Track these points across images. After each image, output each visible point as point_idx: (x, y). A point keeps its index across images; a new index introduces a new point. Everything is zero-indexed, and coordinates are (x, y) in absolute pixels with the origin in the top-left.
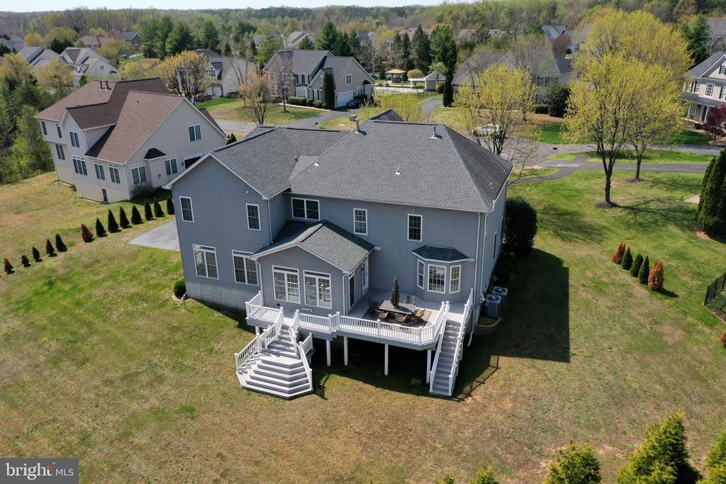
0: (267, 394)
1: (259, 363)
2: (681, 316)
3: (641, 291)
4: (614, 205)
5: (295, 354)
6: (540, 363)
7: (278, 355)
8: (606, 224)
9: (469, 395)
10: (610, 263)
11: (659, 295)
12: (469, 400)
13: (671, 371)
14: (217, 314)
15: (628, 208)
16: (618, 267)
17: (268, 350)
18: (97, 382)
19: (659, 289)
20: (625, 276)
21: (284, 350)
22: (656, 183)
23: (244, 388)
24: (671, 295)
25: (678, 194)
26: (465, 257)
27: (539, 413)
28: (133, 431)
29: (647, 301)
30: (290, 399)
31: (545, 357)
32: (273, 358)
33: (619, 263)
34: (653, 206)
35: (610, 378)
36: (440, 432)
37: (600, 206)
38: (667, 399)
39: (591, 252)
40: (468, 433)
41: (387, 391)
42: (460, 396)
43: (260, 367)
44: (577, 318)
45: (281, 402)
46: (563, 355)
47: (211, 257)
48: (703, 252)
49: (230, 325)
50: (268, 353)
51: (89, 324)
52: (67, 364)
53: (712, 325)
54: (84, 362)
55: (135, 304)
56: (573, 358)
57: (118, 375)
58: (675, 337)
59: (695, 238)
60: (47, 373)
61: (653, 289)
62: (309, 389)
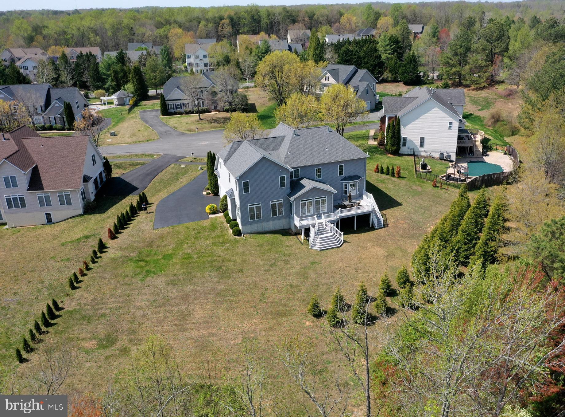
0: (331, 248)
1: (319, 239)
2: (414, 183)
3: (395, 179)
5: (329, 231)
6: (395, 208)
7: (323, 234)
9: (387, 224)
10: (375, 173)
11: (401, 179)
12: (389, 226)
14: (268, 235)
16: (379, 174)
17: (317, 234)
19: (399, 177)
20: (384, 176)
21: (323, 232)
23: (320, 250)
24: (405, 178)
26: (361, 177)
28: (306, 276)
29: (400, 181)
30: (341, 246)
31: (395, 206)
32: (322, 236)
33: (378, 172)
35: (418, 205)
40: (401, 232)
42: (386, 226)
43: (320, 241)
44: (389, 193)
45: (339, 249)
46: (399, 204)
47: (258, 208)
48: (397, 161)
49: (279, 236)
50: (319, 235)
51: (215, 261)
52: (234, 275)
53: (424, 182)
54: (242, 271)
55: (223, 246)
56: (402, 204)
57: (266, 267)
58: (420, 189)
59: (389, 157)
60: (230, 281)
61: (398, 177)
62: (343, 242)
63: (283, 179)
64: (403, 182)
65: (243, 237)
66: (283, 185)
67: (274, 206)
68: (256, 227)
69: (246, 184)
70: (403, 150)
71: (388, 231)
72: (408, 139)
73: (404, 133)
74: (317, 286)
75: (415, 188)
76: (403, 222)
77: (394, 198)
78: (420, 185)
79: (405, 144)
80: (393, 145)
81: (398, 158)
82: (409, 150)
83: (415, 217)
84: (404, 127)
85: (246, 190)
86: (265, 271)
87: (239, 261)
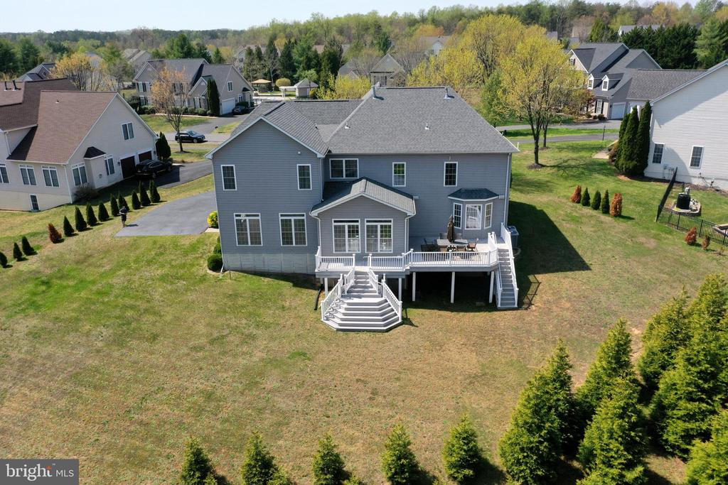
0: (363, 331)
1: (346, 306)
2: (645, 230)
3: (607, 219)
4: (542, 166)
5: (377, 294)
6: (569, 274)
7: (360, 297)
8: (547, 179)
9: (530, 304)
10: (571, 204)
11: (621, 219)
12: (533, 307)
13: (665, 265)
15: (554, 166)
16: (579, 206)
17: (348, 294)
18: (185, 350)
19: (618, 215)
20: (588, 211)
21: (364, 292)
22: (560, 149)
23: (338, 330)
24: (629, 218)
25: (583, 154)
26: (496, 195)
27: (594, 304)
28: (258, 379)
29: (614, 224)
30: (388, 330)
31: (571, 270)
32: (356, 300)
33: (578, 202)
34: (573, 163)
35: (626, 275)
36: (529, 332)
37: (531, 167)
38: (675, 282)
39: (550, 198)
40: (550, 328)
41: (461, 314)
42: (525, 306)
43: (348, 309)
44: (575, 242)
45: (380, 335)
46: (583, 266)
47: (254, 225)
48: (632, 189)
49: (286, 286)
50: (350, 297)
51: (132, 307)
52: (134, 343)
53: (670, 233)
54: (154, 337)
55: (172, 283)
56: (592, 267)
57: (203, 341)
58: (652, 243)
59: (619, 180)
60: (116, 354)
61: (615, 216)
62: (400, 321)
63: (304, 171)
64: (621, 225)
65: (220, 275)
66: (304, 183)
67: (286, 224)
68: (250, 260)
69: (228, 171)
70: (653, 169)
71: (521, 318)
72: (665, 148)
73: (660, 135)
74: (260, 411)
75: (642, 239)
76: (568, 305)
77: (580, 253)
78: (656, 237)
79: (657, 159)
80: (630, 158)
81: (636, 183)
82: (667, 171)
83: (603, 299)
84: (661, 123)
85: (229, 184)
86: (195, 349)
87: (169, 318)
